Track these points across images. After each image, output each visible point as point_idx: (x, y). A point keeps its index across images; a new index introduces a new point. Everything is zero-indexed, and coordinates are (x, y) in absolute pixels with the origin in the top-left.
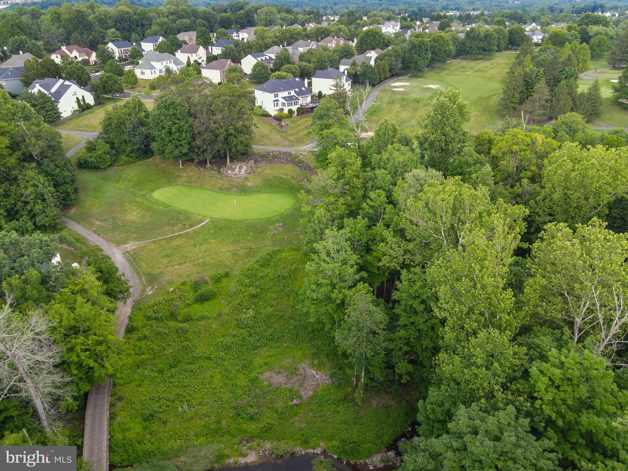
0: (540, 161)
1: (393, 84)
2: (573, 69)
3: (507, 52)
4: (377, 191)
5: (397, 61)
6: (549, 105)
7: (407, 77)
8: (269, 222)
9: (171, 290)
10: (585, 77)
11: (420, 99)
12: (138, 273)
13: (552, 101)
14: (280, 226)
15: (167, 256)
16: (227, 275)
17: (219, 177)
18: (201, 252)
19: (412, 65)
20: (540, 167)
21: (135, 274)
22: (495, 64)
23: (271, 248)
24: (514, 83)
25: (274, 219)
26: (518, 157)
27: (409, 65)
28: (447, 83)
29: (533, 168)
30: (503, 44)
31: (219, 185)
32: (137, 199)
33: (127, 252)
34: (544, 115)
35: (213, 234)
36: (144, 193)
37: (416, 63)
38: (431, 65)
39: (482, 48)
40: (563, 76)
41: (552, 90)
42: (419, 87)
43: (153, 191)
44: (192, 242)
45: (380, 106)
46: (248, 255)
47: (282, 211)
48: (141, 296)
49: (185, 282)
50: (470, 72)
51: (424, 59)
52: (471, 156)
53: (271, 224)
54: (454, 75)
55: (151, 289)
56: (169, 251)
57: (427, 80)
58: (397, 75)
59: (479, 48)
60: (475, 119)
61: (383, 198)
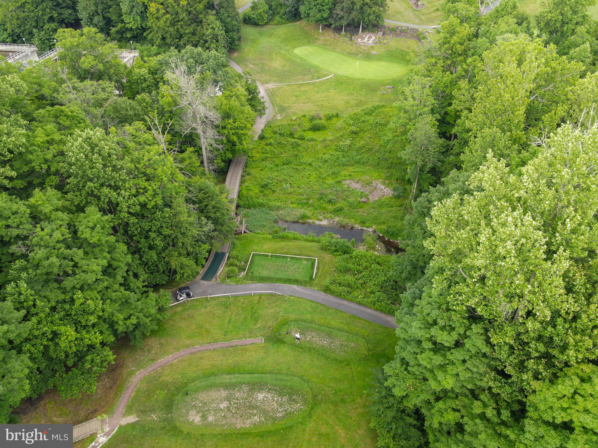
8: (382, 84)
9: (294, 118)
12: (273, 104)
14: (389, 88)
15: (296, 96)
16: (337, 115)
17: (350, 43)
18: (322, 97)
21: (271, 105)
23: (377, 103)
25: (386, 82)
31: (348, 50)
32: (282, 52)
33: (268, 90)
35: (334, 86)
36: (288, 48)
43: (295, 48)
44: (317, 89)
46: (357, 105)
47: (395, 76)
48: (272, 119)
49: (305, 115)
53: (383, 86)
55: (280, 116)
56: (298, 93)
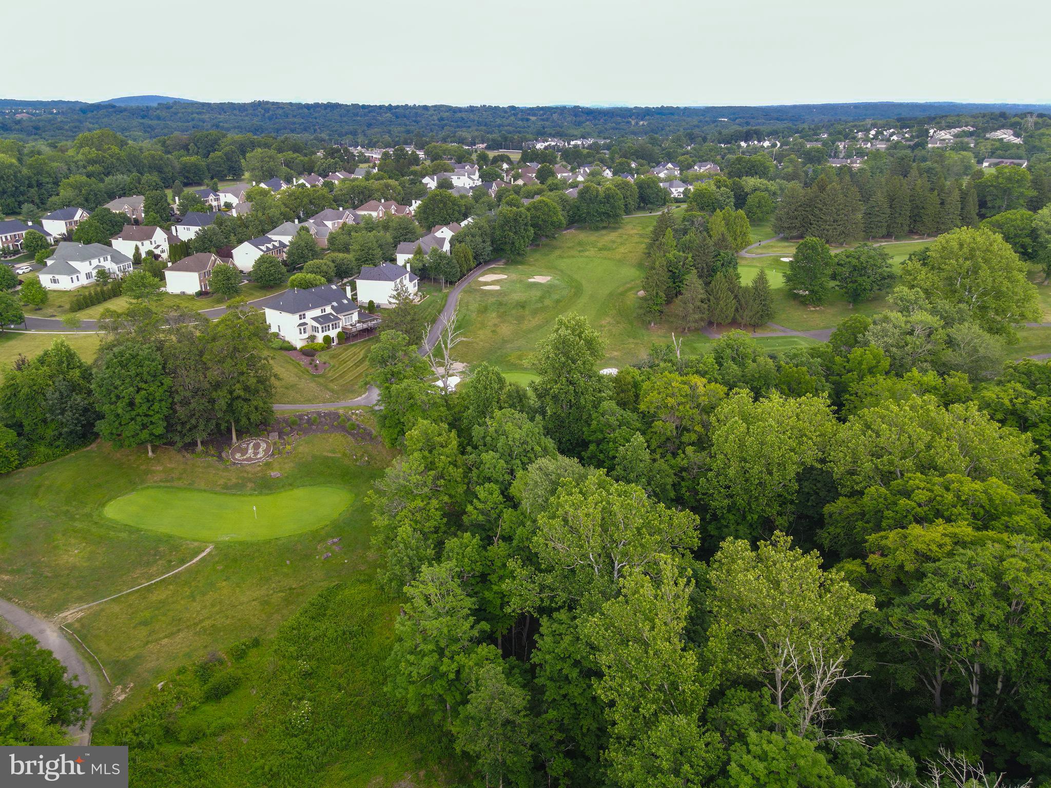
0: (705, 417)
1: (482, 279)
2: (730, 252)
3: (640, 214)
4: (486, 485)
5: (484, 242)
6: (706, 306)
7: (500, 265)
8: (316, 537)
9: (159, 686)
10: (747, 255)
11: (525, 302)
12: (94, 663)
13: (709, 300)
14: (334, 543)
15: (145, 623)
16: (256, 643)
17: (221, 466)
18: (205, 607)
19: (508, 247)
20: (706, 425)
21: (88, 665)
22: (625, 237)
23: (325, 584)
24: (656, 277)
25: (323, 533)
26: (677, 414)
27: (502, 246)
28: (562, 271)
29: (698, 428)
30: (632, 203)
31: (221, 482)
32: (78, 525)
33: (69, 626)
34: (702, 319)
35: (223, 571)
36: (87, 510)
37: (513, 243)
38: (535, 243)
39: (604, 213)
40: (719, 264)
41: (707, 284)
42: (521, 281)
43: (103, 505)
44: (187, 591)
45: (467, 317)
46: (287, 602)
47: (335, 516)
48: (105, 706)
49: (184, 668)
50: (591, 252)
51: (523, 238)
52: (613, 414)
53: (320, 542)
54: (568, 257)
55: (123, 691)
56: (147, 614)
57: (532, 268)
58: (487, 263)
59: (600, 214)
60: (610, 330)
61: (497, 497)
